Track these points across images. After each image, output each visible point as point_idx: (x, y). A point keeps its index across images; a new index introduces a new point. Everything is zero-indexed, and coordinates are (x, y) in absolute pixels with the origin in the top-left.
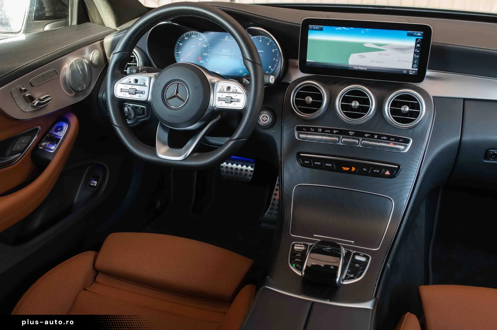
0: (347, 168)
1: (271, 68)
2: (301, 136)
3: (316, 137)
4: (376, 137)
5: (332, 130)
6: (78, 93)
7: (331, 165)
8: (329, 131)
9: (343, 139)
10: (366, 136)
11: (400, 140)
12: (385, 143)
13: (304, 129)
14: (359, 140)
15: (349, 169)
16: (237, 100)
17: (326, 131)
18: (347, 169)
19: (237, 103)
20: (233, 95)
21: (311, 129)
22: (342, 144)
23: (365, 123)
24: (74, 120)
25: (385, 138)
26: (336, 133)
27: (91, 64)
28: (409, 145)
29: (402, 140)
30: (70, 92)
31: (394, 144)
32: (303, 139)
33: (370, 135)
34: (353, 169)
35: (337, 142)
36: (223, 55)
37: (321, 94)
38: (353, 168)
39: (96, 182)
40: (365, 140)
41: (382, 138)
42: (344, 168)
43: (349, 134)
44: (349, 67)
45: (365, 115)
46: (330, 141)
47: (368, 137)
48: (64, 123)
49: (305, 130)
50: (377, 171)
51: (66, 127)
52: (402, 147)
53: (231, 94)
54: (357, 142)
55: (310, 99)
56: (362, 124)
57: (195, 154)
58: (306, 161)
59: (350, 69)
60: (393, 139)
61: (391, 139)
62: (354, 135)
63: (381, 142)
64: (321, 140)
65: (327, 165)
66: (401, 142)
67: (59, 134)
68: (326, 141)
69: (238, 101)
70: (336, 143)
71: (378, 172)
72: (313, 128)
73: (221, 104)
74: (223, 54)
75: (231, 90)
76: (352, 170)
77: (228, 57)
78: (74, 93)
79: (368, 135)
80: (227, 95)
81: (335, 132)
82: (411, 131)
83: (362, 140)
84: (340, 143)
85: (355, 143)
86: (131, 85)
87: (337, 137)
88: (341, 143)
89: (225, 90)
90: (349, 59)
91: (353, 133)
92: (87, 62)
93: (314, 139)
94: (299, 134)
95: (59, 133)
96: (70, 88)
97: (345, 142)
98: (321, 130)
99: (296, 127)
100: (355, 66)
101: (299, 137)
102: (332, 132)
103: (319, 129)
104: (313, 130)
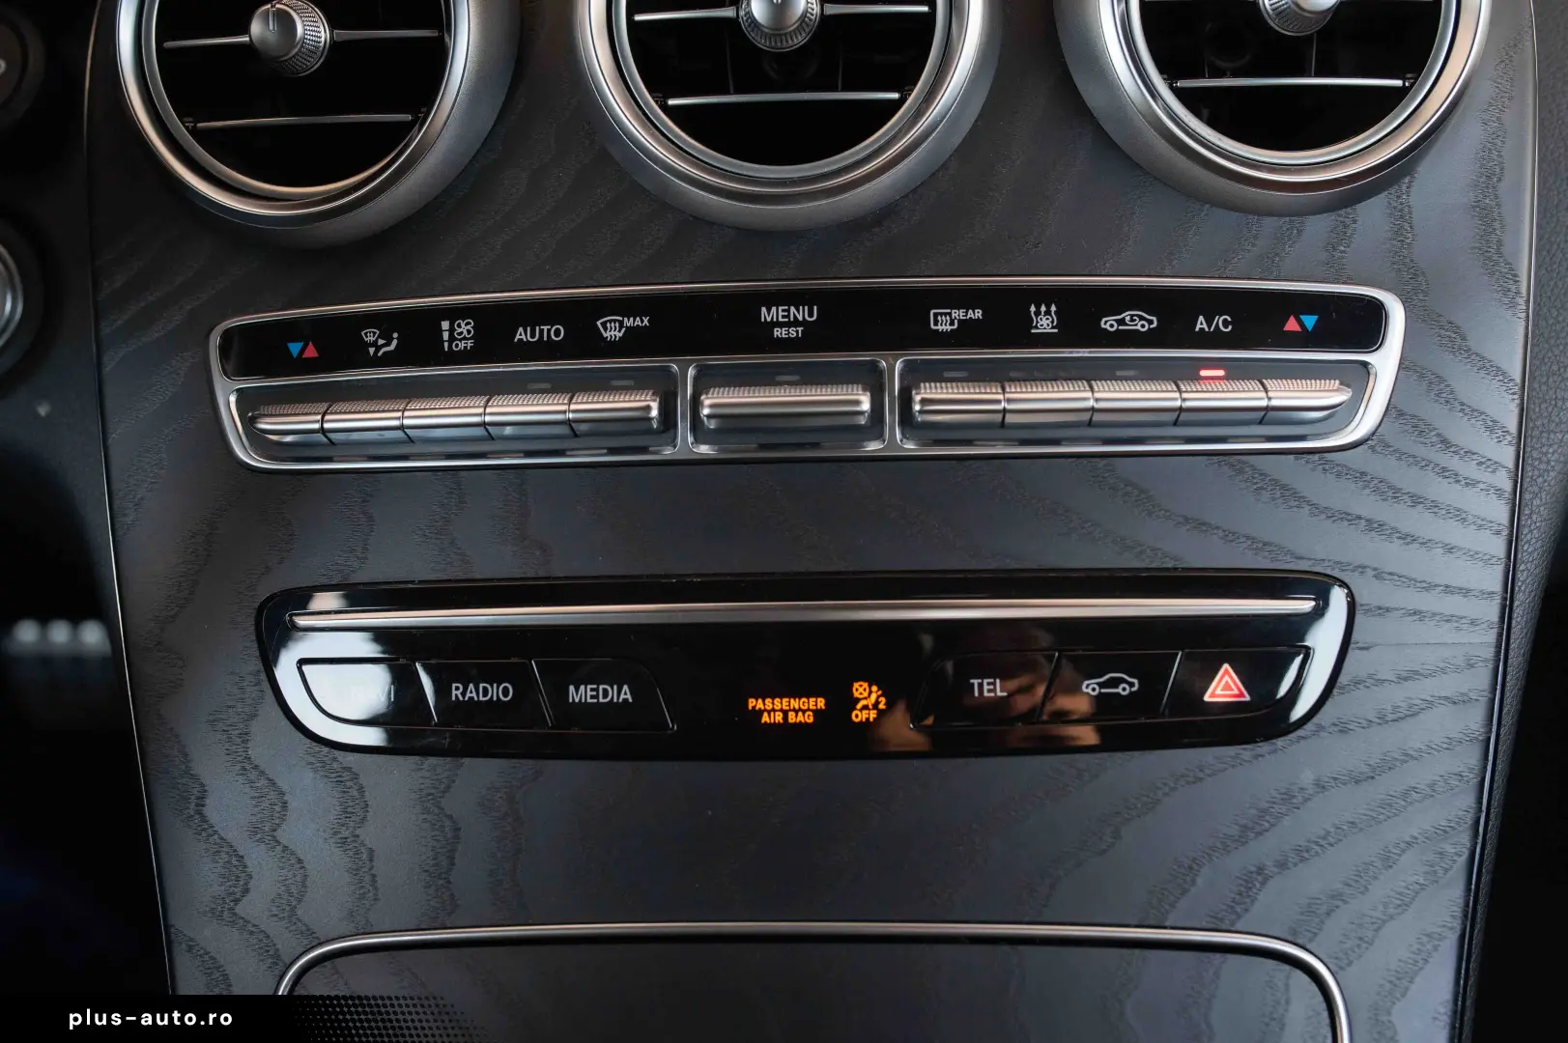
0: (795, 703)
2: (279, 421)
3: (422, 415)
4: (1045, 324)
5: (580, 318)
7: (626, 694)
8: (555, 332)
9: (708, 401)
10: (944, 327)
11: (1292, 325)
12: (1150, 372)
13: (295, 348)
14: (876, 386)
15: (821, 703)
17: (521, 336)
18: (802, 710)
22: (704, 449)
23: (913, 192)
25: (1139, 322)
26: (633, 343)
28: (1386, 361)
29: (1310, 321)
31: (1237, 372)
32: (304, 448)
33: (978, 314)
34: (867, 697)
35: (650, 431)
38: (860, 689)
40: (935, 373)
41: (1108, 323)
42: (773, 709)
43: (762, 339)
45: (896, 105)
46: (573, 431)
47: (968, 334)
49: (311, 352)
50: (1114, 683)
52: (1327, 394)
54: (866, 406)
55: (301, 25)
56: (884, 214)
60: (1219, 320)
61: (1201, 323)
62: (813, 339)
63: (1108, 371)
64: (489, 435)
65: (580, 694)
66: (1304, 340)
68: (533, 438)
70: (644, 450)
71: (1123, 690)
72: (384, 322)
76: (859, 716)
79: (958, 314)
82: (1372, 213)
83: (917, 374)
84: (687, 445)
85: (847, 428)
87: (639, 381)
88: (697, 441)
91: (801, 314)
93: (407, 442)
94: (250, 404)
97: (732, 424)
98: (465, 327)
99: (215, 339)
101: (258, 440)
102: (583, 341)
103: (452, 330)
104: (388, 344)
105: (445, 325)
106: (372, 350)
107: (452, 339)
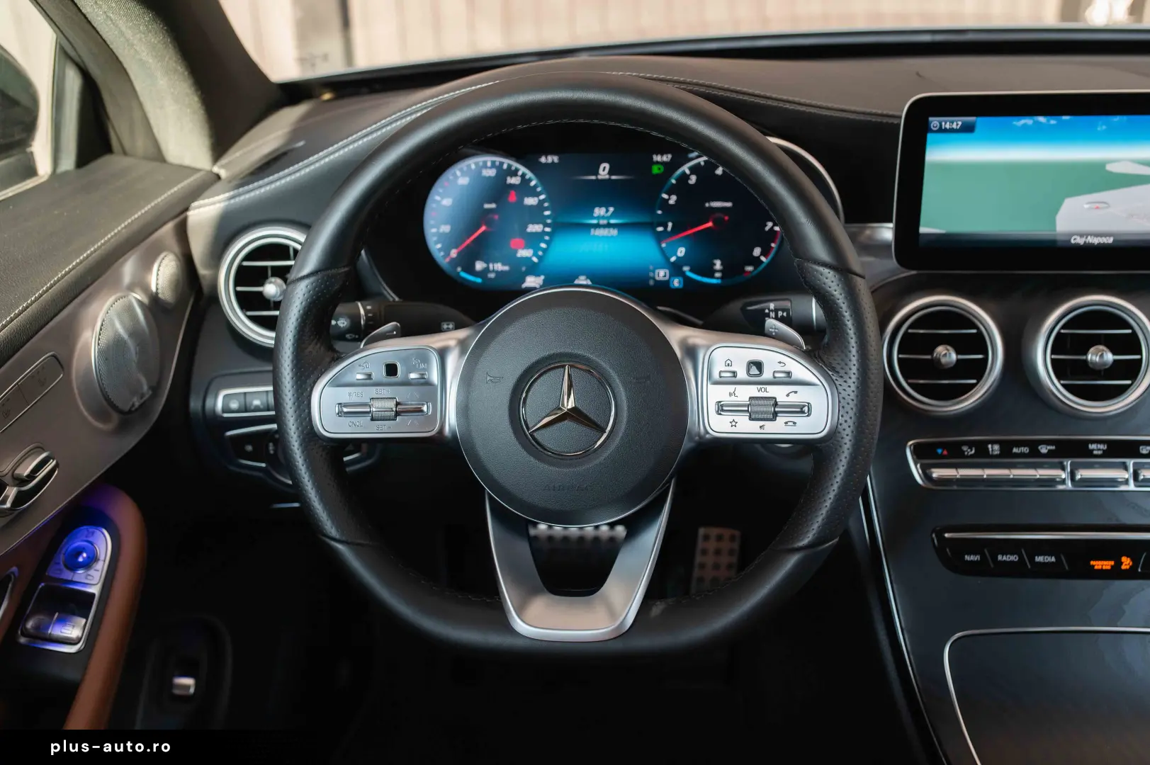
0: (1105, 563)
1: (762, 254)
2: (937, 473)
5: (1034, 445)
6: (127, 418)
7: (1053, 559)
8: (1025, 450)
9: (1079, 473)
10: (1144, 451)
13: (940, 451)
14: (1125, 470)
15: (1112, 563)
16: (799, 410)
17: (1015, 450)
18: (1107, 565)
19: (800, 420)
20: (779, 393)
21: (965, 448)
22: (1076, 488)
24: (126, 512)
26: (1050, 454)
27: (155, 305)
30: (101, 415)
32: (942, 481)
34: (1126, 562)
35: (1056, 482)
36: (598, 226)
37: (980, 334)
38: (1124, 559)
39: (189, 681)
42: (1098, 564)
43: (1090, 454)
44: (1059, 238)
45: (1131, 386)
48: (93, 533)
49: (945, 452)
51: (103, 544)
53: (769, 388)
54: (1127, 476)
55: (947, 355)
57: (657, 609)
58: (969, 554)
59: (1059, 244)
62: (1106, 454)
65: (1039, 559)
67: (86, 578)
69: (803, 412)
70: (1054, 488)
72: (970, 444)
73: (734, 424)
74: (595, 222)
75: (767, 375)
76: (1123, 567)
77: (614, 232)
78: (115, 417)
79: (1148, 448)
80: (753, 391)
81: (1044, 449)
84: (1069, 485)
86: (374, 389)
87: (1054, 466)
88: (1072, 484)
89: (742, 375)
90: (1056, 213)
91: (1101, 446)
92: (145, 300)
94: (926, 469)
95: (80, 572)
96: (105, 403)
98: (996, 447)
99: (910, 446)
100: (1077, 234)
101: (928, 479)
102: (1035, 453)
103: (992, 448)
104: (971, 450)
105: (990, 446)
106: (966, 453)
107: (992, 450)
